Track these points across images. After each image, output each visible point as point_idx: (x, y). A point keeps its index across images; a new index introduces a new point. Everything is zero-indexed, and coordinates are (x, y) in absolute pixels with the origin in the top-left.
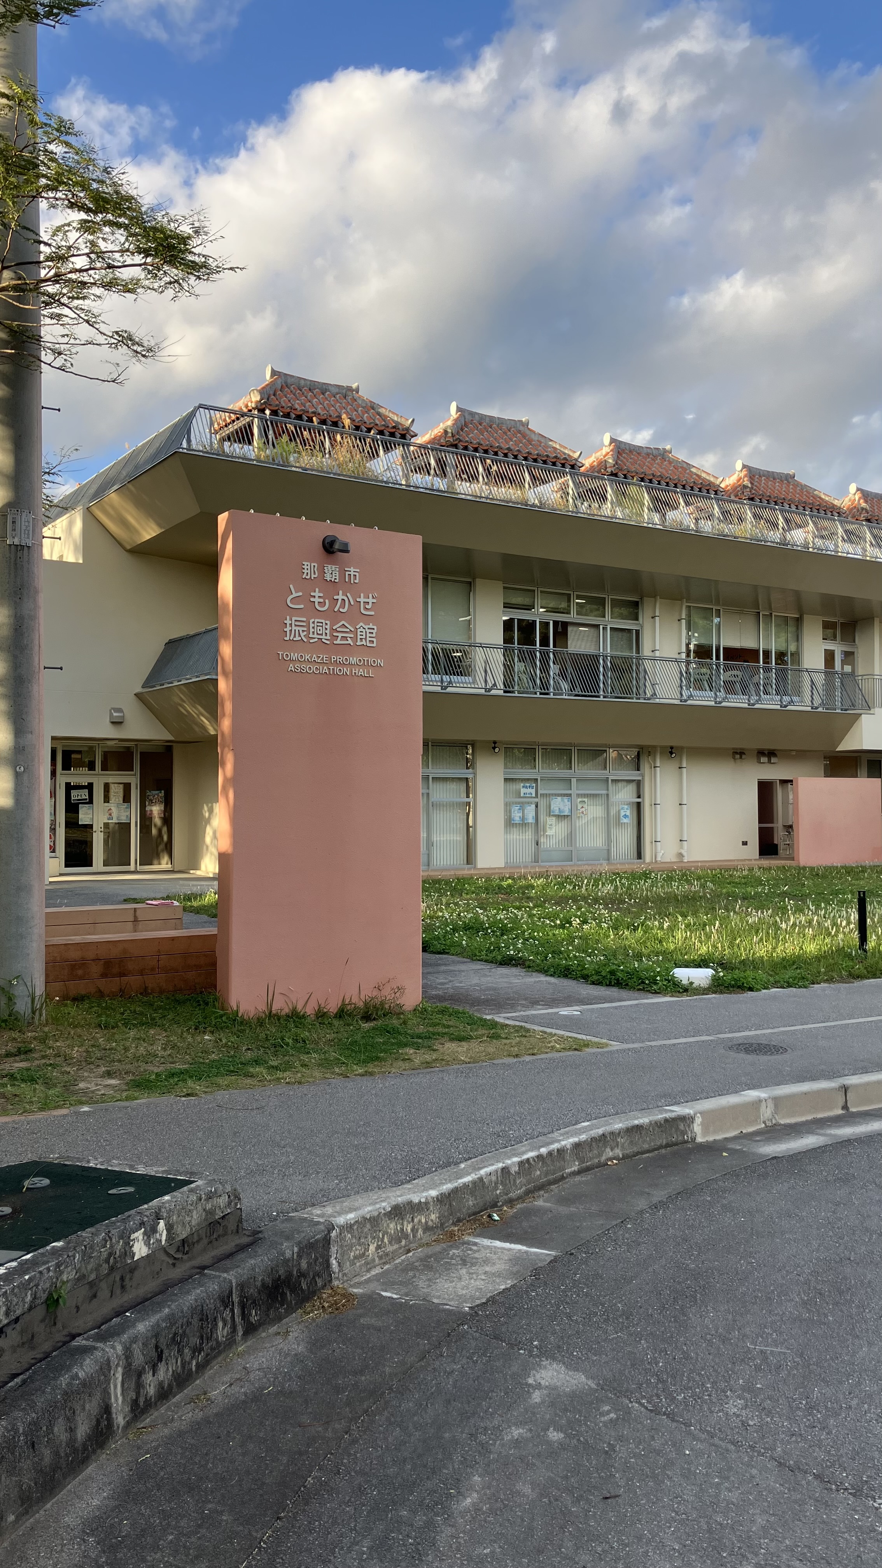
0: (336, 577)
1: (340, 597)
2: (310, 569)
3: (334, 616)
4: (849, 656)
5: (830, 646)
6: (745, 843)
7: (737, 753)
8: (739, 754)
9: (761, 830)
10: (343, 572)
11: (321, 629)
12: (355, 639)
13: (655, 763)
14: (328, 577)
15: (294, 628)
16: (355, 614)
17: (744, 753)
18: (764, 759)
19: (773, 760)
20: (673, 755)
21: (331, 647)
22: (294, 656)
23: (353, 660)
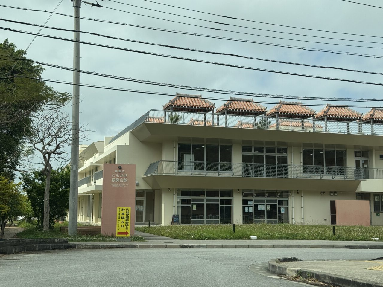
0: (121, 172)
1: (121, 175)
2: (116, 171)
3: (120, 178)
4: (365, 162)
5: (358, 159)
6: (326, 220)
7: (322, 192)
8: (323, 193)
9: (331, 216)
10: (122, 171)
11: (118, 180)
12: (123, 181)
13: (292, 195)
14: (119, 172)
15: (113, 180)
16: (124, 177)
17: (325, 192)
18: (332, 194)
19: (336, 194)
20: (298, 193)
21: (119, 182)
22: (113, 184)
23: (123, 184)
